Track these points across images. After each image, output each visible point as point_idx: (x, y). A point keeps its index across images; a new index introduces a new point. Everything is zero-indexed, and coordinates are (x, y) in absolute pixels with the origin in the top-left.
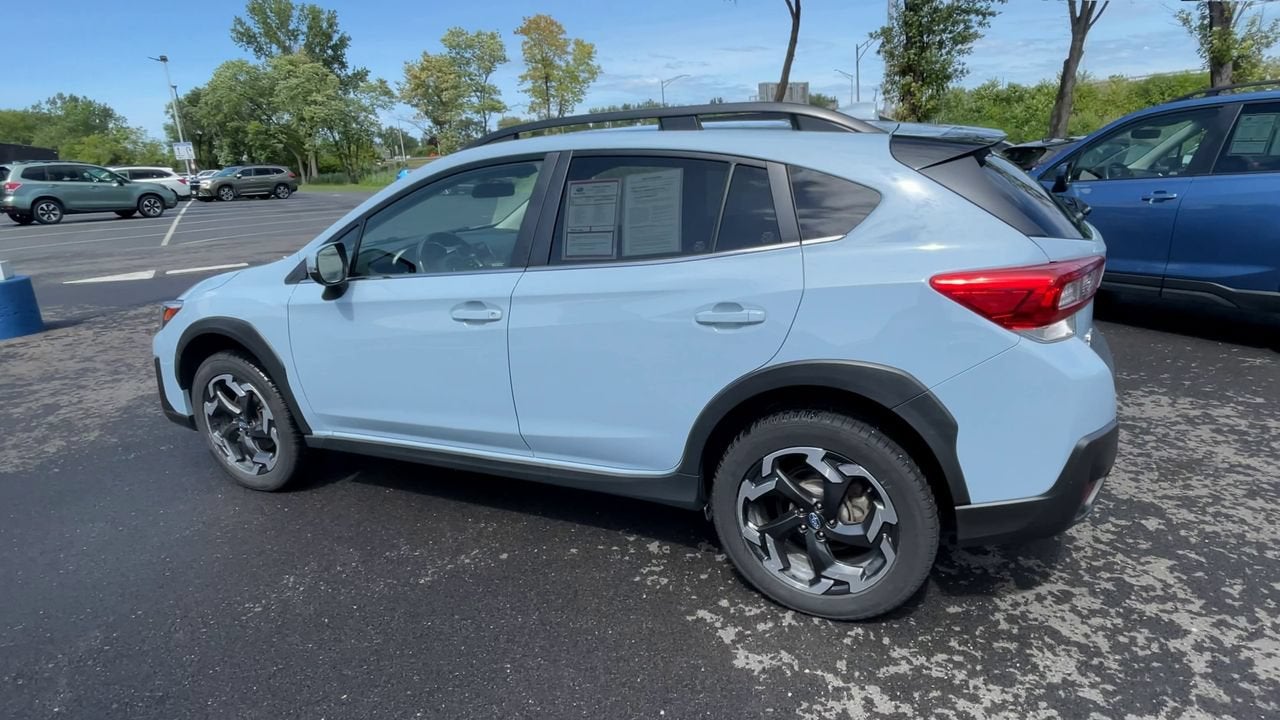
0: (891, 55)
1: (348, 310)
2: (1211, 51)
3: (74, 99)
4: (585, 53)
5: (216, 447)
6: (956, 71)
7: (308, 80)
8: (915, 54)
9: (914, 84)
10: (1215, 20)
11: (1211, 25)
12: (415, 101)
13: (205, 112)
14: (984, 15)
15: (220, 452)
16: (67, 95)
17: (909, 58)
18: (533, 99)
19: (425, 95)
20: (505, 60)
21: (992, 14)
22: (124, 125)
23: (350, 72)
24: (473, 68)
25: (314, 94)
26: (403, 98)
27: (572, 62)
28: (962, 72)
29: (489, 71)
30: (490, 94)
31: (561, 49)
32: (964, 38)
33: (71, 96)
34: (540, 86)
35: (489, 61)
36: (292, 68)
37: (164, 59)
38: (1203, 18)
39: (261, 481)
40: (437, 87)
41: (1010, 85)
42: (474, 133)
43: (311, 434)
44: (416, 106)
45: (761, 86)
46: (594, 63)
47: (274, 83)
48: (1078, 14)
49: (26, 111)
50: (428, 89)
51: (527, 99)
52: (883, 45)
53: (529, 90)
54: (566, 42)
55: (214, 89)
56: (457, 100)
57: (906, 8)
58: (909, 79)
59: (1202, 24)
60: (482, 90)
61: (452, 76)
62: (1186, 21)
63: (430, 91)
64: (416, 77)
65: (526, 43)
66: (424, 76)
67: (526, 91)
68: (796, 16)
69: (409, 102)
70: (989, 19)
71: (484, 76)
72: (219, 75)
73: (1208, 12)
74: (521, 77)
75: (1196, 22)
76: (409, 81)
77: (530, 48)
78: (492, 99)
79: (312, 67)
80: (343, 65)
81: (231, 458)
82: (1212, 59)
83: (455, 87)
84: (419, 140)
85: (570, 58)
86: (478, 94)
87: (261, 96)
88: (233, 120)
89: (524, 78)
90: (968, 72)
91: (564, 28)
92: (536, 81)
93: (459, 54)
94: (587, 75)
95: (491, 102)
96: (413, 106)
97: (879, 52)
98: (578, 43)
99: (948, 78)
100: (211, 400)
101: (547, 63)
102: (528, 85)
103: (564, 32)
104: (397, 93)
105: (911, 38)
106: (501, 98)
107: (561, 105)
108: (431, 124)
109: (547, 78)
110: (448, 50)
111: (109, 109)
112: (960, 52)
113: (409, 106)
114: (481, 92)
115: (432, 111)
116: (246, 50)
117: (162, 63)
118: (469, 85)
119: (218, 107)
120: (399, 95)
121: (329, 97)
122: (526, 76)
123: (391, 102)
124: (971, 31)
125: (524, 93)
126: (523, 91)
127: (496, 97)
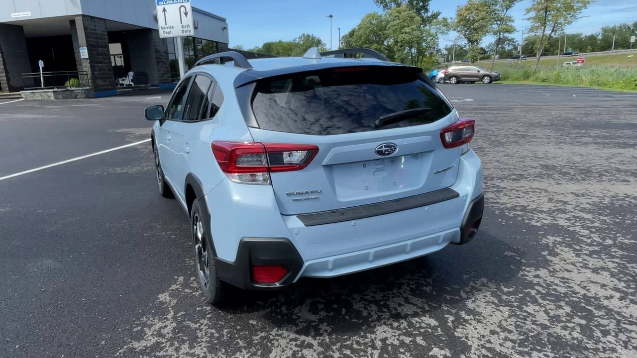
3: (308, 36)
7: (404, 21)
12: (459, 29)
13: (355, 39)
16: (306, 34)
18: (534, 24)
19: (465, 25)
22: (325, 48)
23: (429, 14)
25: (406, 28)
26: (454, 27)
29: (508, 8)
30: (506, 22)
33: (307, 35)
34: (541, 15)
35: (509, 1)
36: (398, 14)
37: (331, 16)
40: (474, 20)
42: (507, 46)
47: (388, 22)
49: (291, 42)
50: (468, 21)
53: (532, 18)
55: (360, 28)
66: (465, 14)
67: (529, 19)
69: (455, 30)
71: (505, 11)
72: (363, 21)
74: (528, 9)
79: (408, 13)
80: (427, 10)
83: (483, 19)
86: (498, 22)
87: (380, 31)
88: (366, 43)
92: (538, 12)
94: (580, 5)
95: (506, 27)
96: (458, 31)
102: (532, 14)
104: (451, 24)
106: (513, 24)
108: (467, 42)
109: (546, 10)
111: (320, 40)
113: (455, 32)
114: (500, 21)
115: (468, 34)
116: (379, 7)
117: (330, 18)
119: (360, 37)
121: (413, 30)
122: (531, 9)
123: (447, 30)
125: (526, 21)
126: (526, 19)
127: (509, 24)
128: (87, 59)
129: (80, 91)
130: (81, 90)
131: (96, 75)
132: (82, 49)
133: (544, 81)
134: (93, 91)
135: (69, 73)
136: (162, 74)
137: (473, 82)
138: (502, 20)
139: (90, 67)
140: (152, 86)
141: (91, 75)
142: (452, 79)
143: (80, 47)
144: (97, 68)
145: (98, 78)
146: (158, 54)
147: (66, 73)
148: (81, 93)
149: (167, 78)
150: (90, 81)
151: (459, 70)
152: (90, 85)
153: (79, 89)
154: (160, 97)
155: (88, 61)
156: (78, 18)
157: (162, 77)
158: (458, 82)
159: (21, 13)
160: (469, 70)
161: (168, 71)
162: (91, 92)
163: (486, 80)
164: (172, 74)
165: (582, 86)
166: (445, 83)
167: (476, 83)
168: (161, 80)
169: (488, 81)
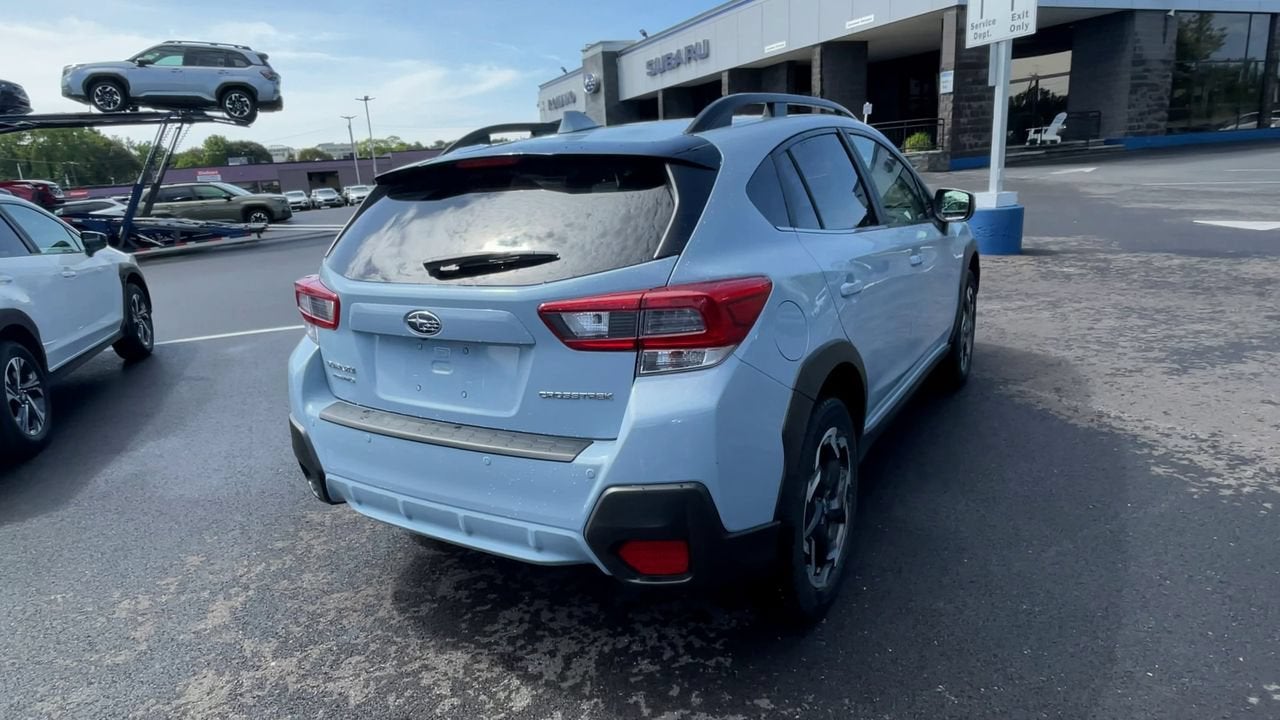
128: (950, 93)
129: (921, 158)
130: (924, 155)
131: (964, 124)
132: (945, 75)
134: (948, 156)
135: (908, 124)
136: (1141, 114)
139: (953, 108)
140: (1106, 143)
141: (950, 126)
143: (943, 70)
144: (968, 112)
145: (965, 131)
146: (1140, 68)
147: (902, 124)
148: (923, 161)
149: (1154, 122)
150: (946, 137)
152: (945, 145)
153: (919, 155)
154: (1088, 169)
155: (952, 97)
156: (950, 13)
157: (1142, 120)
159: (860, 20)
161: (1163, 105)
162: (942, 159)
164: (1170, 113)
168: (1130, 128)
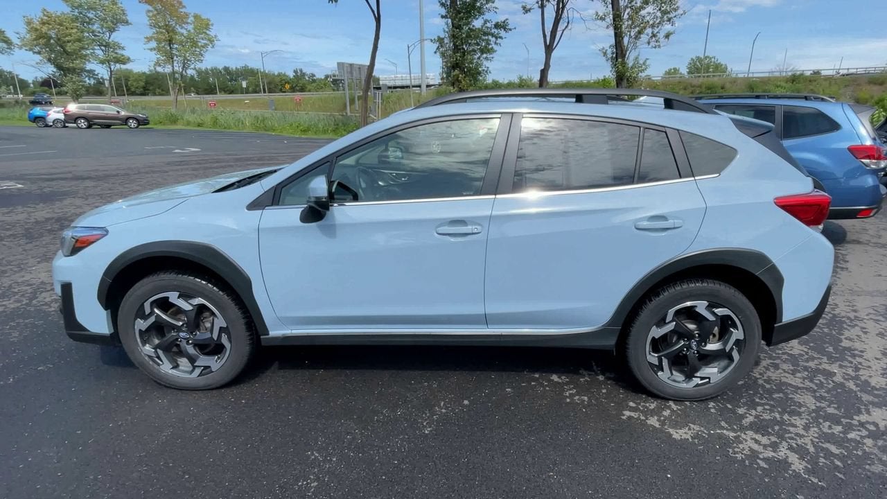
0: (443, 55)
1: (331, 231)
2: (617, 72)
4: (203, 26)
5: (147, 358)
6: (484, 70)
8: (460, 57)
9: (460, 75)
10: (619, 55)
11: (617, 57)
12: (37, 49)
14: (496, 38)
15: (151, 363)
17: (457, 59)
18: (158, 56)
19: (47, 45)
20: (127, 23)
21: (501, 38)
24: (96, 27)
26: (25, 45)
27: (192, 31)
28: (486, 72)
29: (111, 30)
30: (114, 49)
31: (182, 19)
32: (486, 50)
34: (163, 47)
35: (112, 22)
38: (613, 53)
39: (203, 381)
40: (59, 39)
41: (493, 81)
42: (87, 79)
43: (268, 334)
44: (39, 53)
45: (338, 64)
46: (212, 33)
48: (548, 43)
50: (49, 40)
51: (154, 56)
52: (438, 48)
53: (155, 49)
54: (187, 15)
56: (80, 51)
57: (453, 26)
58: (457, 72)
59: (612, 57)
60: (106, 46)
61: (75, 31)
62: (605, 54)
63: (52, 41)
64: (36, 30)
65: (149, 11)
66: (44, 29)
67: (151, 50)
68: (378, 20)
69: (31, 50)
70: (499, 41)
71: (108, 34)
73: (615, 50)
74: (147, 38)
75: (609, 56)
76: (29, 32)
77: (154, 16)
78: (116, 53)
81: (166, 367)
82: (617, 76)
83: (79, 40)
84: (30, 81)
85: (190, 27)
86: (103, 48)
89: (149, 39)
90: (490, 72)
91: (184, 4)
92: (160, 43)
93: (81, 14)
94: (205, 42)
95: (115, 55)
96: (34, 53)
97: (435, 52)
98: (196, 17)
99: (479, 73)
100: (145, 317)
101: (169, 30)
102: (153, 44)
103: (184, 7)
104: (15, 40)
105: (457, 46)
106: (125, 53)
107: (184, 64)
108: (55, 70)
109: (170, 42)
110: (70, 9)
112: (486, 59)
113: (31, 52)
114: (105, 46)
115: (55, 58)
118: (94, 40)
120: (20, 44)
122: (151, 37)
123: (10, 48)
124: (490, 46)
125: (149, 51)
126: (148, 49)
127: (120, 52)
133: (199, 125)
137: (108, 126)
138: (107, 45)
142: (79, 122)
151: (89, 108)
158: (89, 127)
160: (103, 110)
163: (132, 123)
165: (245, 131)
166: (65, 127)
167: (112, 127)
169: (136, 125)
